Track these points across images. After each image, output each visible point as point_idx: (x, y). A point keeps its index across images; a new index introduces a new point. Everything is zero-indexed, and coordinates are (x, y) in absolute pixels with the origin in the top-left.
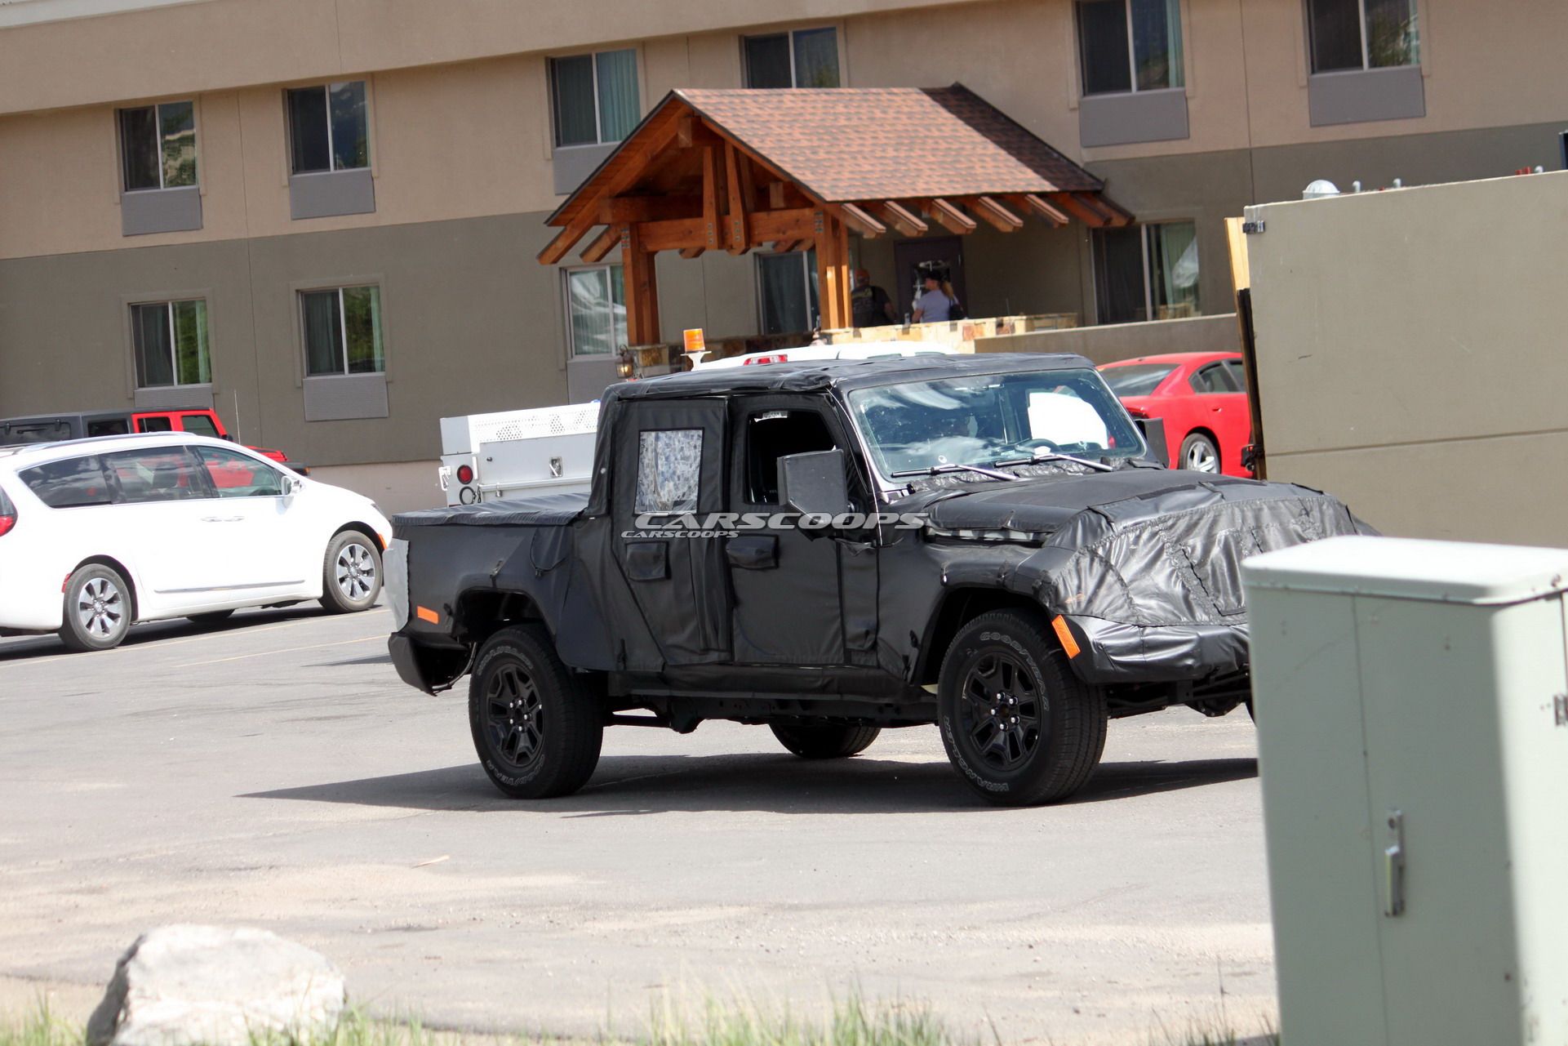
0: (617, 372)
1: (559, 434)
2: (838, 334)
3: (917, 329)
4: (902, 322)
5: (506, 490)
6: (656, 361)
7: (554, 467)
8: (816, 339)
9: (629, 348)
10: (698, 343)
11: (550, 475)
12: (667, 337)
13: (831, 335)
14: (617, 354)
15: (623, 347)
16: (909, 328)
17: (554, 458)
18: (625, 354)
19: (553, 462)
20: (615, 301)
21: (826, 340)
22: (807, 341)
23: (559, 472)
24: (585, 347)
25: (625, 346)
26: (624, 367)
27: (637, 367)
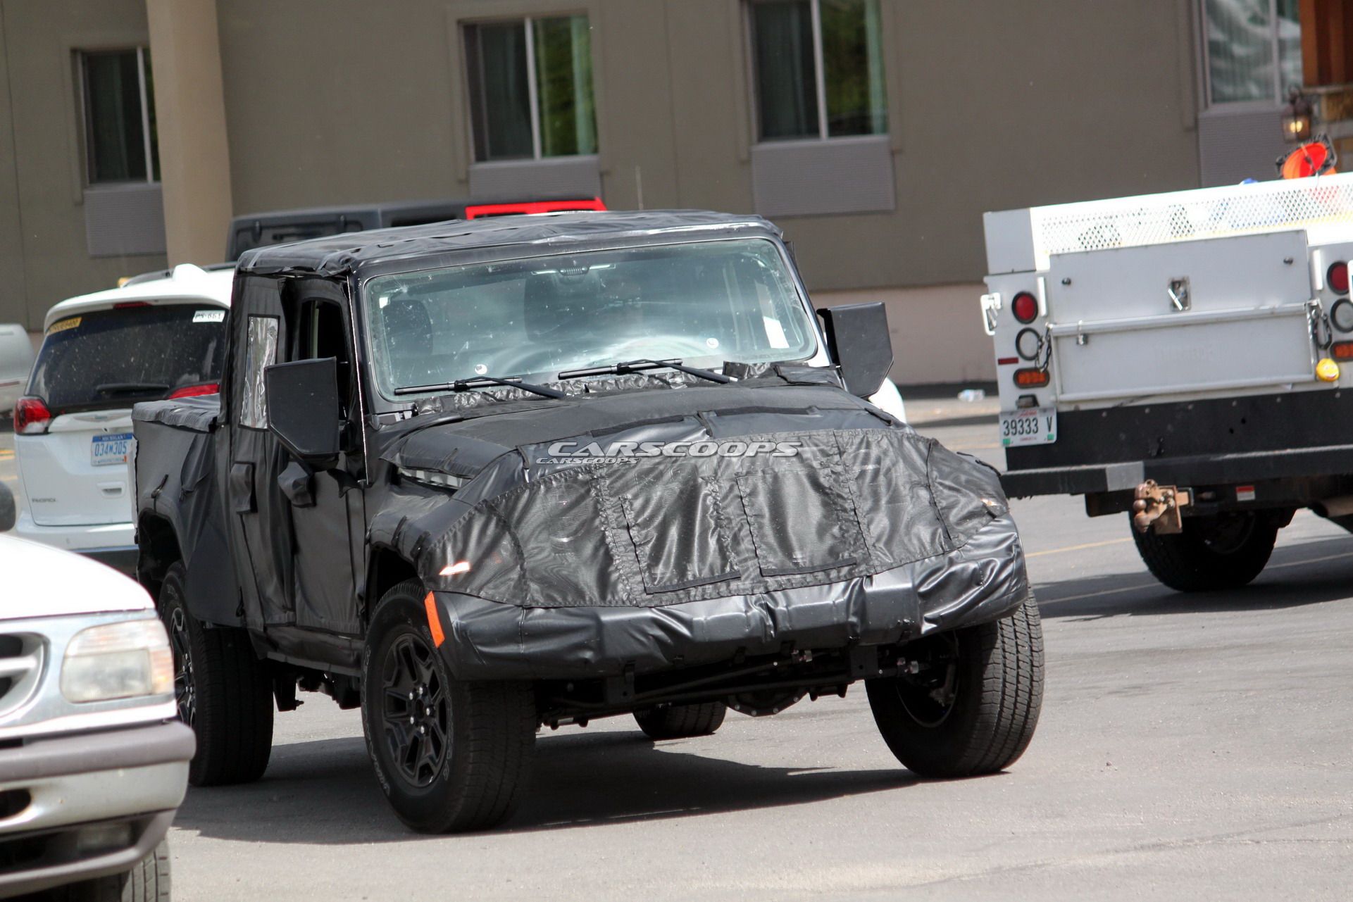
0: (1284, 131)
1: (1184, 239)
5: (1093, 334)
7: (1176, 295)
9: (1305, 91)
11: (1168, 307)
14: (1284, 100)
15: (1294, 90)
17: (1177, 278)
18: (1298, 100)
19: (1175, 285)
20: (1281, 12)
23: (1185, 302)
24: (1228, 90)
25: (1297, 86)
26: (1296, 122)
27: (1318, 123)
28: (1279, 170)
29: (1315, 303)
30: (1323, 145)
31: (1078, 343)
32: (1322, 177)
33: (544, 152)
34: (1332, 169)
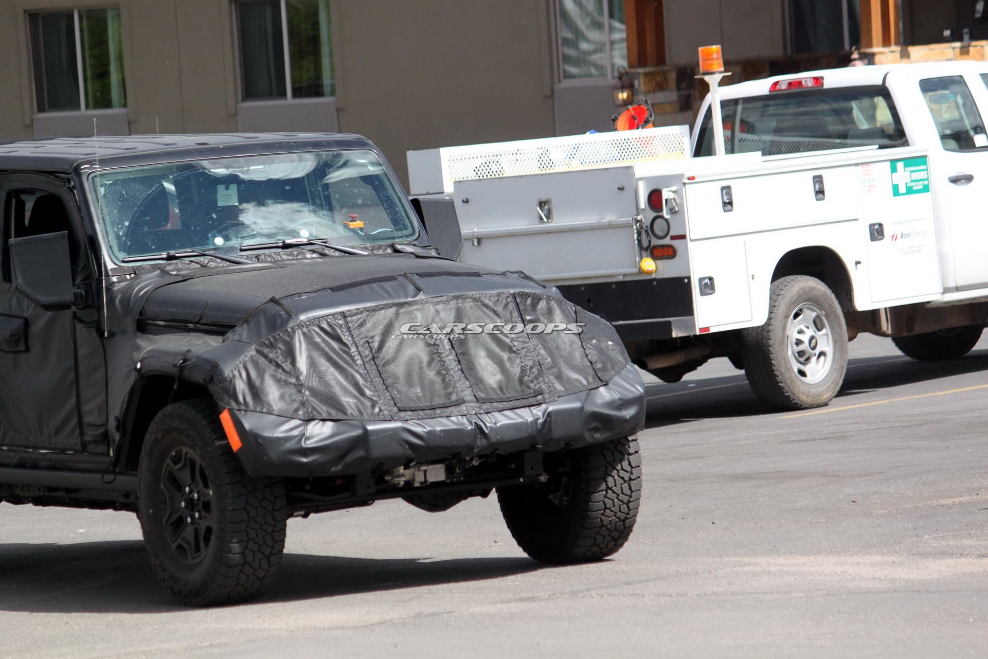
0: (614, 98)
1: (548, 171)
2: (881, 53)
3: (979, 48)
4: (960, 39)
5: (484, 238)
6: (661, 87)
7: (543, 211)
8: (855, 60)
9: (628, 70)
10: (716, 62)
11: (537, 220)
12: (676, 56)
13: (873, 55)
14: (613, 78)
15: (621, 70)
16: (969, 46)
17: (543, 200)
18: (624, 78)
19: (542, 204)
20: (611, 16)
21: (866, 61)
22: (844, 61)
23: (548, 217)
24: (573, 70)
25: (624, 68)
26: (622, 92)
27: (638, 94)
28: (614, 124)
29: (639, 218)
30: (644, 107)
31: (473, 244)
32: (644, 130)
33: (87, 106)
34: (651, 124)
